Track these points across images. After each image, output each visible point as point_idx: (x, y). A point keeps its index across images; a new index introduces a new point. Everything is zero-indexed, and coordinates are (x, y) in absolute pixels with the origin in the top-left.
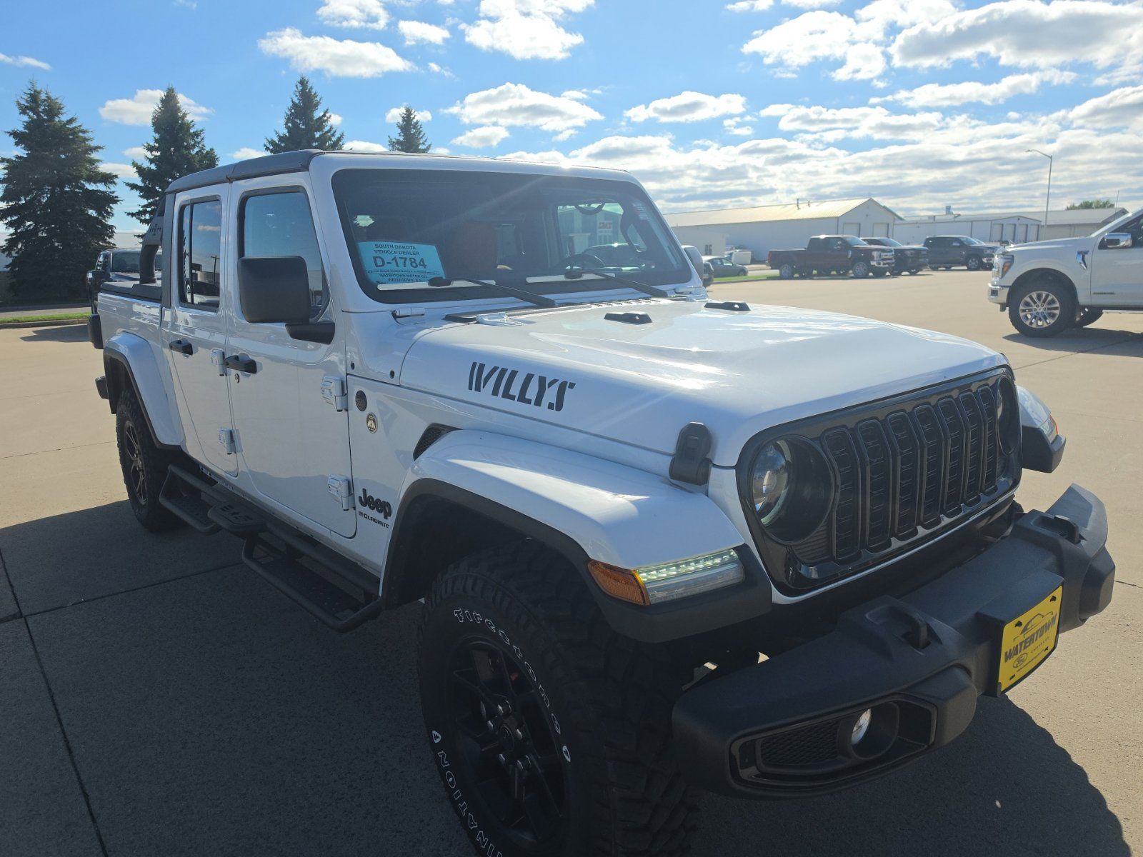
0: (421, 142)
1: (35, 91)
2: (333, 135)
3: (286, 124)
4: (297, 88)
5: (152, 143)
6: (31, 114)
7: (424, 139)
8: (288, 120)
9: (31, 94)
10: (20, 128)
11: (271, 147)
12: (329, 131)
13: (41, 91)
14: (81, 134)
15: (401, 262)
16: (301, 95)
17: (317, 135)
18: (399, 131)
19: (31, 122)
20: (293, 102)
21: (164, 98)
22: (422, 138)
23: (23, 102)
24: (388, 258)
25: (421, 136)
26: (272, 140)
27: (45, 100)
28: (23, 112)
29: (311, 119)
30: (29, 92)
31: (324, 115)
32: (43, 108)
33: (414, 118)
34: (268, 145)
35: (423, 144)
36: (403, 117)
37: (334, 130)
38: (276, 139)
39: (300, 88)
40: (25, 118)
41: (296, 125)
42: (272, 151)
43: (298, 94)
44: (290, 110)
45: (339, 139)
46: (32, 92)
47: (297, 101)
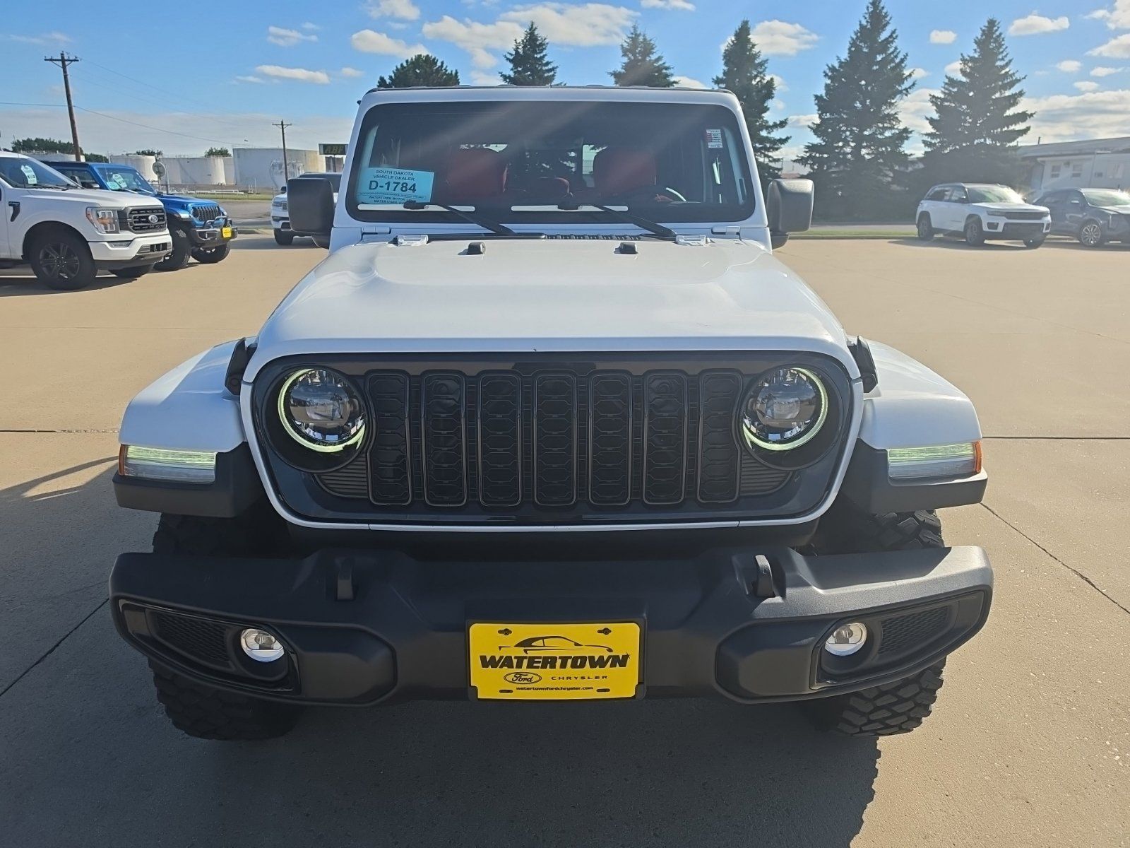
0: (1000, 57)
1: (636, 35)
2: (896, 57)
3: (849, 49)
4: (868, 9)
5: (721, 76)
6: (630, 55)
7: (1005, 54)
8: (853, 44)
9: (632, 38)
10: (619, 69)
11: (830, 74)
12: (893, 53)
13: (640, 34)
14: (664, 71)
15: (392, 186)
16: (870, 17)
17: (879, 58)
18: (975, 46)
19: (628, 63)
20: (861, 25)
21: (738, 31)
22: (1002, 52)
23: (625, 45)
24: (382, 182)
25: (1001, 50)
26: (833, 66)
27: (642, 42)
28: (625, 55)
29: (876, 41)
30: (631, 36)
31: (891, 36)
32: (639, 49)
33: (997, 30)
34: (827, 71)
35: (1003, 59)
36: (983, 31)
37: (898, 51)
38: (837, 65)
39: (871, 10)
40: (626, 60)
41: (859, 49)
42: (830, 78)
43: (867, 16)
44: (856, 34)
45: (902, 61)
46: (633, 36)
47: (864, 23)
